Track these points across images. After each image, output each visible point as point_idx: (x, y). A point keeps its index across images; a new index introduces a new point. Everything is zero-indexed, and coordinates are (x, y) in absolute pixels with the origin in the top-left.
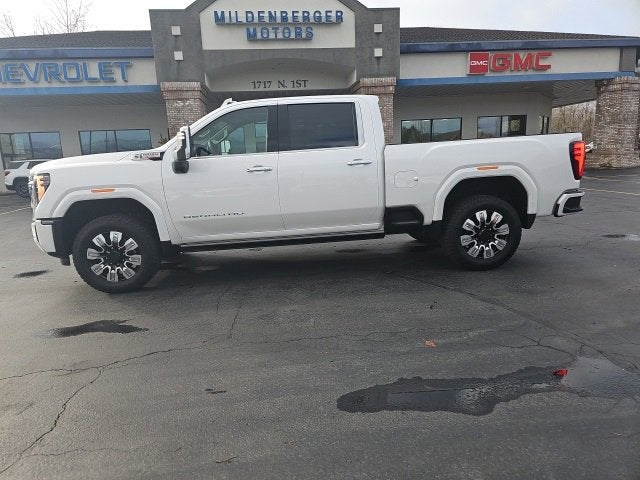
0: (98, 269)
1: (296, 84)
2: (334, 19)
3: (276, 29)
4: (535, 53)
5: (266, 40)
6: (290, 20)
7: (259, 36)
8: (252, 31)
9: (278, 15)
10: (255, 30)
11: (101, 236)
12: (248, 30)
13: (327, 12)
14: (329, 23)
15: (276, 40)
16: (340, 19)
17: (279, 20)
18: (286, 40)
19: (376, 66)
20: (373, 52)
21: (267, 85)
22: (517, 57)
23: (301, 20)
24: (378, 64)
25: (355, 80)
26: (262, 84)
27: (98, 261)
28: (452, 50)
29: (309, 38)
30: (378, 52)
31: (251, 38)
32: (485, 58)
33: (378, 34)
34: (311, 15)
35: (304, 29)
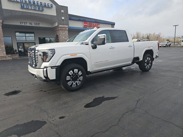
0: (69, 83)
1: (36, 25)
2: (50, 6)
3: (31, 6)
4: (97, 24)
5: (27, 9)
6: (36, 4)
7: (25, 7)
8: (22, 5)
9: (32, 2)
10: (24, 5)
11: (71, 71)
12: (21, 4)
13: (48, 4)
14: (48, 7)
15: (31, 9)
16: (52, 6)
17: (32, 3)
18: (35, 10)
19: (63, 22)
20: (62, 18)
21: (26, 24)
22: (93, 24)
23: (40, 5)
24: (63, 21)
25: (57, 25)
26: (24, 23)
27: (70, 80)
28: (79, 20)
29: (42, 11)
30: (63, 18)
31: (22, 7)
32: (87, 23)
33: (62, 13)
34: (43, 4)
35: (41, 8)
